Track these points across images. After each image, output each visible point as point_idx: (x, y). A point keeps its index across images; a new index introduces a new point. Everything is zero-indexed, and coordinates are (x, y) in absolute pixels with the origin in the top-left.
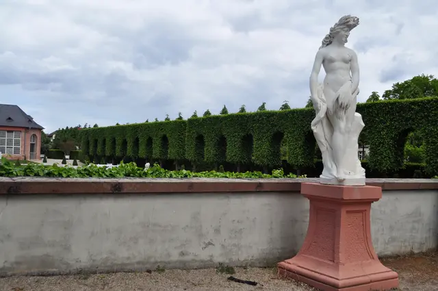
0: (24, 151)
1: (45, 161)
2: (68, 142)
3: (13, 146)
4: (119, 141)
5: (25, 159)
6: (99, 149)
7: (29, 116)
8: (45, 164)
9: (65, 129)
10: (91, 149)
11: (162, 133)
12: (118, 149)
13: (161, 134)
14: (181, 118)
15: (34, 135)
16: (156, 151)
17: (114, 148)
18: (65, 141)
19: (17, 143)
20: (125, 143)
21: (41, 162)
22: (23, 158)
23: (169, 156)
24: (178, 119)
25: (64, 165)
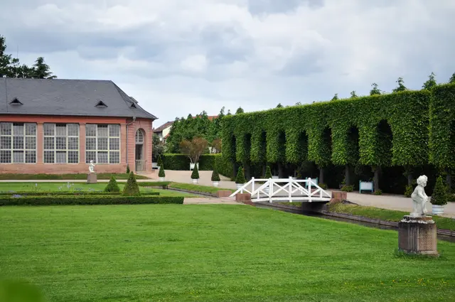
0: (125, 159)
1: (161, 174)
2: (195, 140)
3: (108, 150)
4: (291, 135)
5: (128, 171)
6: (254, 149)
7: (131, 98)
8: (162, 179)
9: (186, 118)
10: (240, 151)
11: (380, 118)
12: (290, 149)
13: (376, 118)
14: (402, 88)
15: (141, 130)
16: (367, 153)
17: (282, 148)
18: (190, 139)
19: (114, 145)
20: (303, 138)
21: (154, 177)
22: (126, 170)
23: (393, 160)
24: (398, 89)
25: (195, 181)
